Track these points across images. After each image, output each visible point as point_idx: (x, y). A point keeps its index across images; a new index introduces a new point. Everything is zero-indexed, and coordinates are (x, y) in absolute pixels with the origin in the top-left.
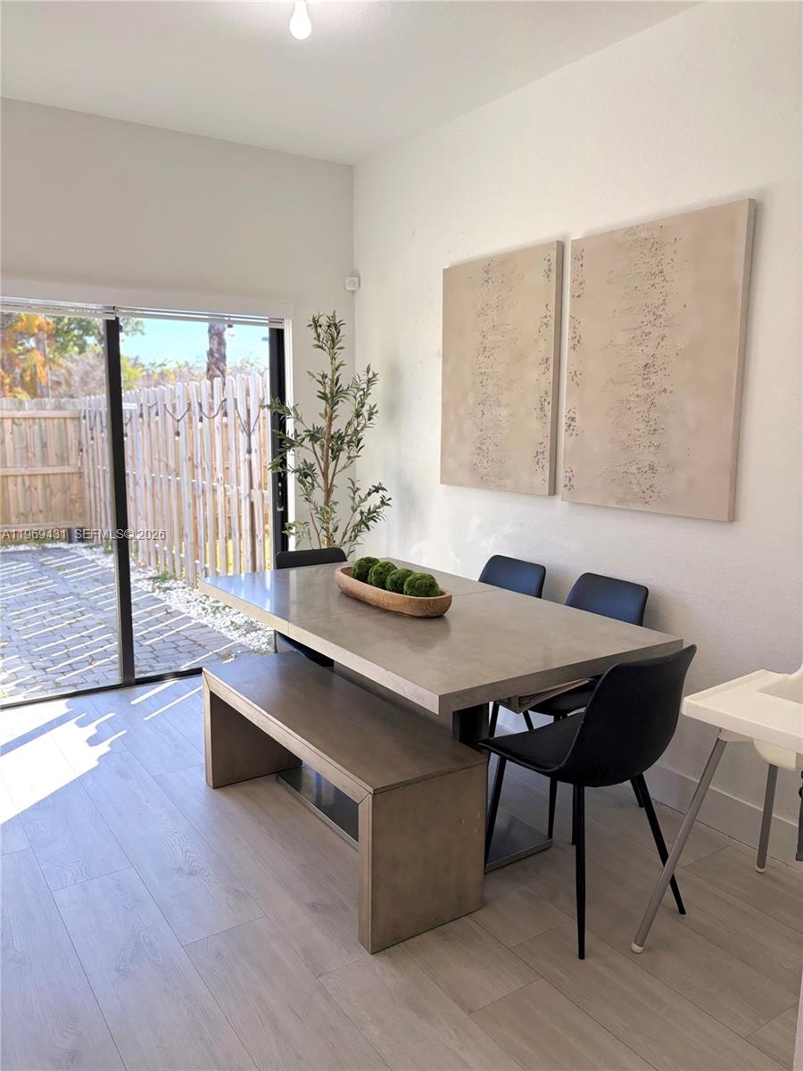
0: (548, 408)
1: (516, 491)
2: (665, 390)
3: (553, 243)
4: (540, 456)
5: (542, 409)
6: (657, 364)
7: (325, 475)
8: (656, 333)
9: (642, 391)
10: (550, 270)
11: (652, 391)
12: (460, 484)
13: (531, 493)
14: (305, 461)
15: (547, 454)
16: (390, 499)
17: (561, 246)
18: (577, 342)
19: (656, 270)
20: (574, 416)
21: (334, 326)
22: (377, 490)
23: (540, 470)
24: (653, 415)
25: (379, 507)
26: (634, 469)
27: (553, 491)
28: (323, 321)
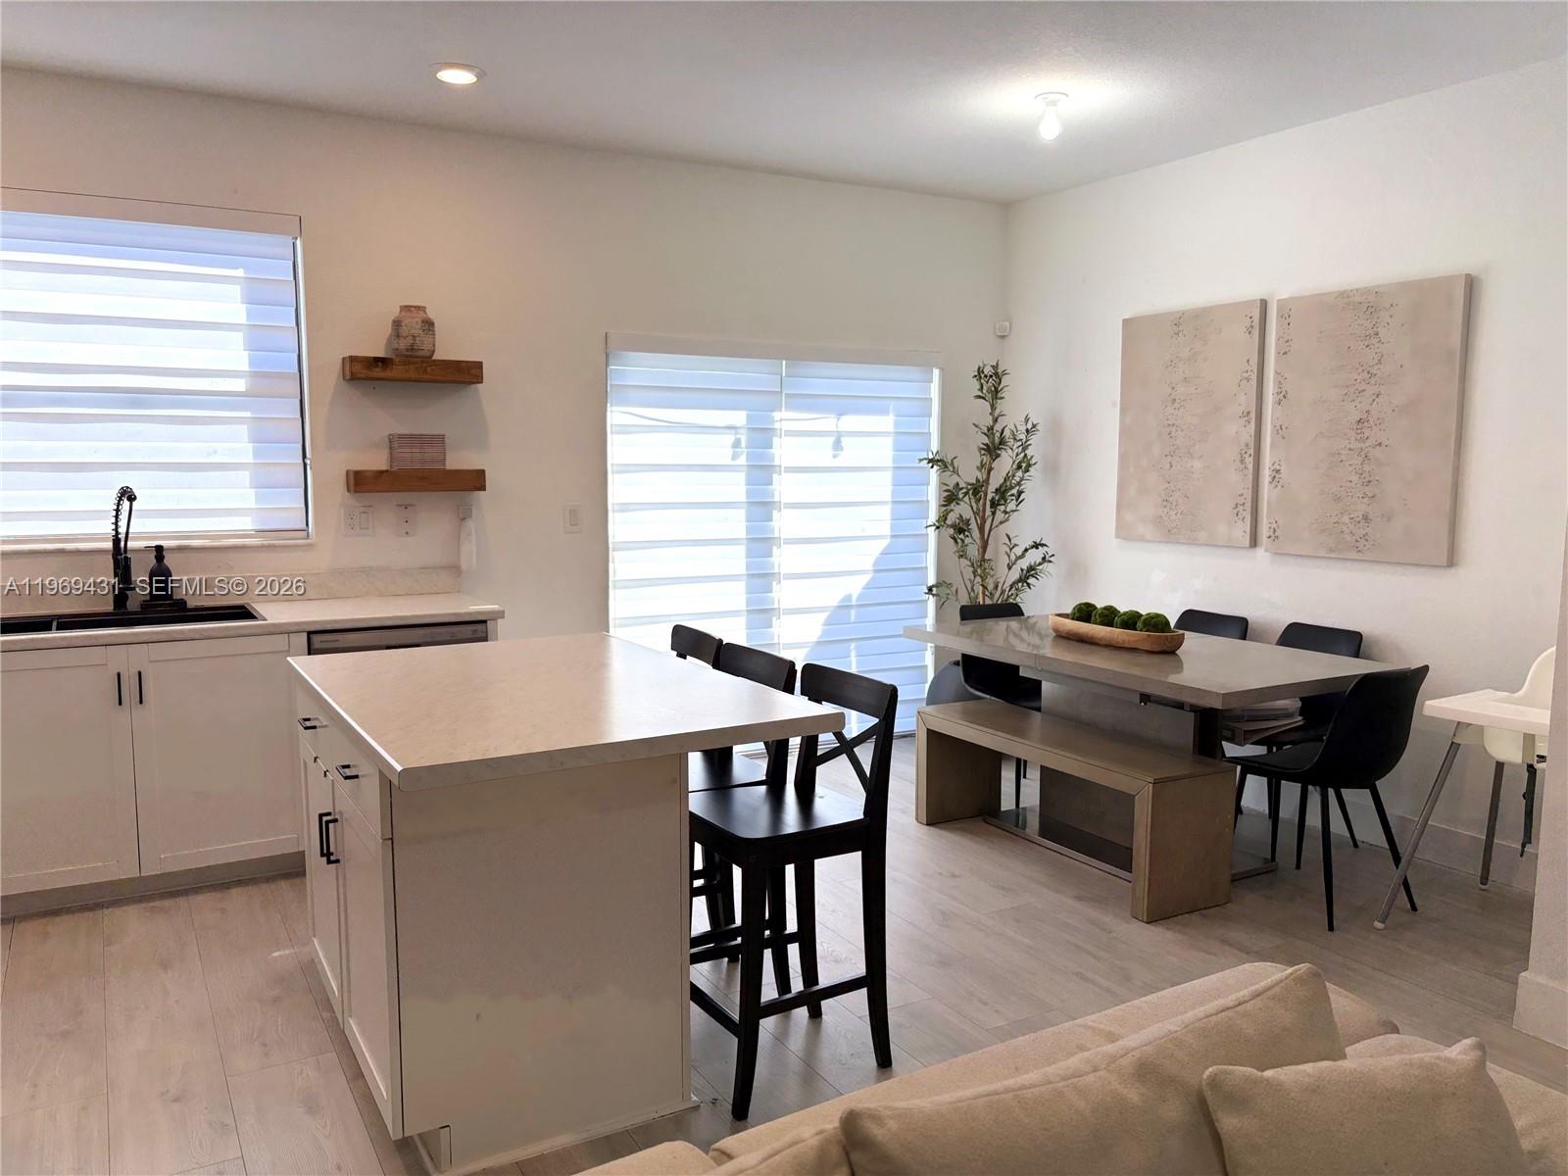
0: (1250, 462)
1: (1212, 544)
2: (1380, 444)
3: (1254, 301)
4: (1240, 508)
5: (1242, 461)
6: (1371, 422)
7: (981, 529)
8: (1371, 390)
9: (1355, 445)
10: (1252, 327)
11: (1367, 445)
12: (1142, 539)
13: (1230, 546)
14: (961, 516)
15: (1248, 505)
16: (1053, 555)
17: (1264, 304)
18: (1282, 397)
19: (1371, 332)
20: (1278, 468)
21: (997, 375)
22: (1036, 546)
23: (1240, 523)
24: (1366, 468)
25: (1040, 564)
26: (1346, 519)
27: (1254, 542)
28: (988, 370)
